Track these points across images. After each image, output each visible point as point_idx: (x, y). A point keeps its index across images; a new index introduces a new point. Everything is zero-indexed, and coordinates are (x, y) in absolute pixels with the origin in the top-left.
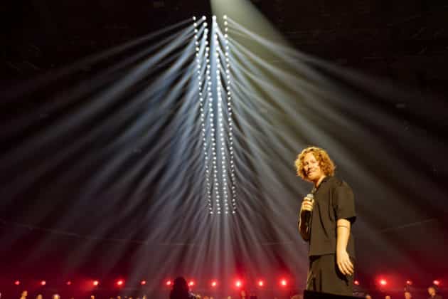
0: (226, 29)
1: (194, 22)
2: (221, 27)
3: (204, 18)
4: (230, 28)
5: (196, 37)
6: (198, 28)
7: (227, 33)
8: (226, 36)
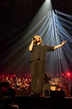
0: (56, 13)
1: (48, 13)
2: (55, 13)
3: (50, 11)
4: (57, 13)
5: (49, 16)
6: (49, 14)
7: (56, 14)
8: (56, 15)
